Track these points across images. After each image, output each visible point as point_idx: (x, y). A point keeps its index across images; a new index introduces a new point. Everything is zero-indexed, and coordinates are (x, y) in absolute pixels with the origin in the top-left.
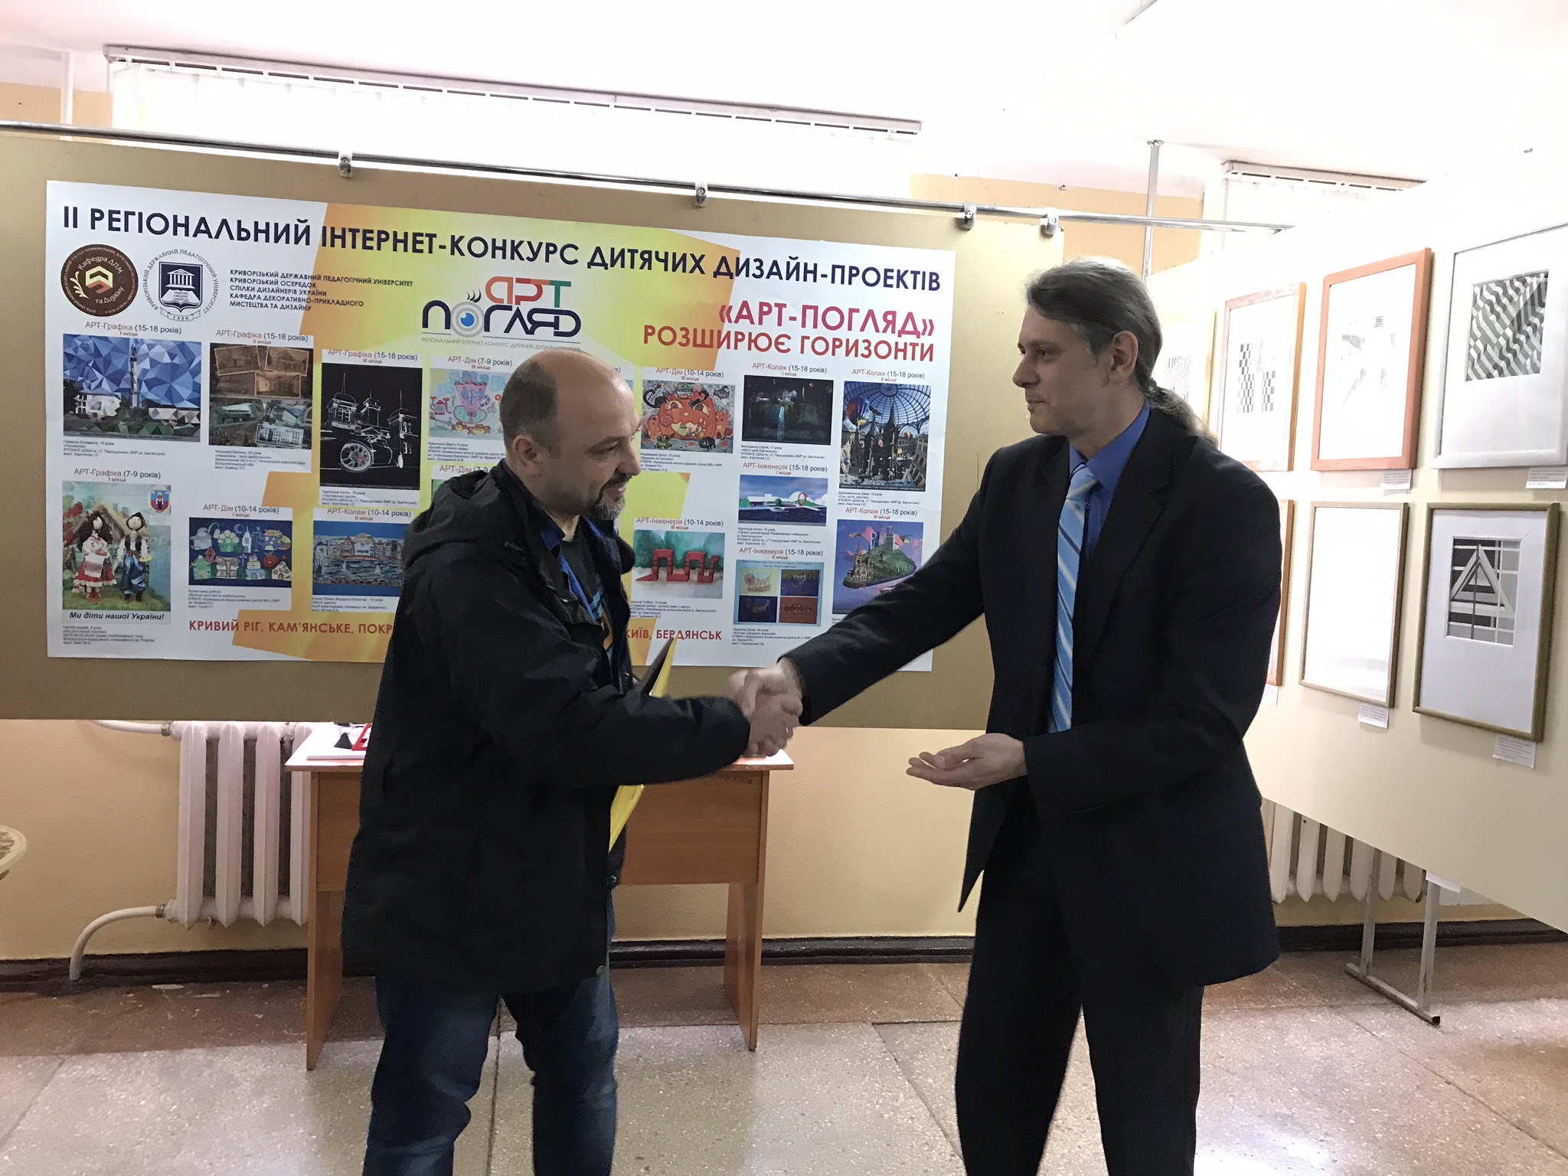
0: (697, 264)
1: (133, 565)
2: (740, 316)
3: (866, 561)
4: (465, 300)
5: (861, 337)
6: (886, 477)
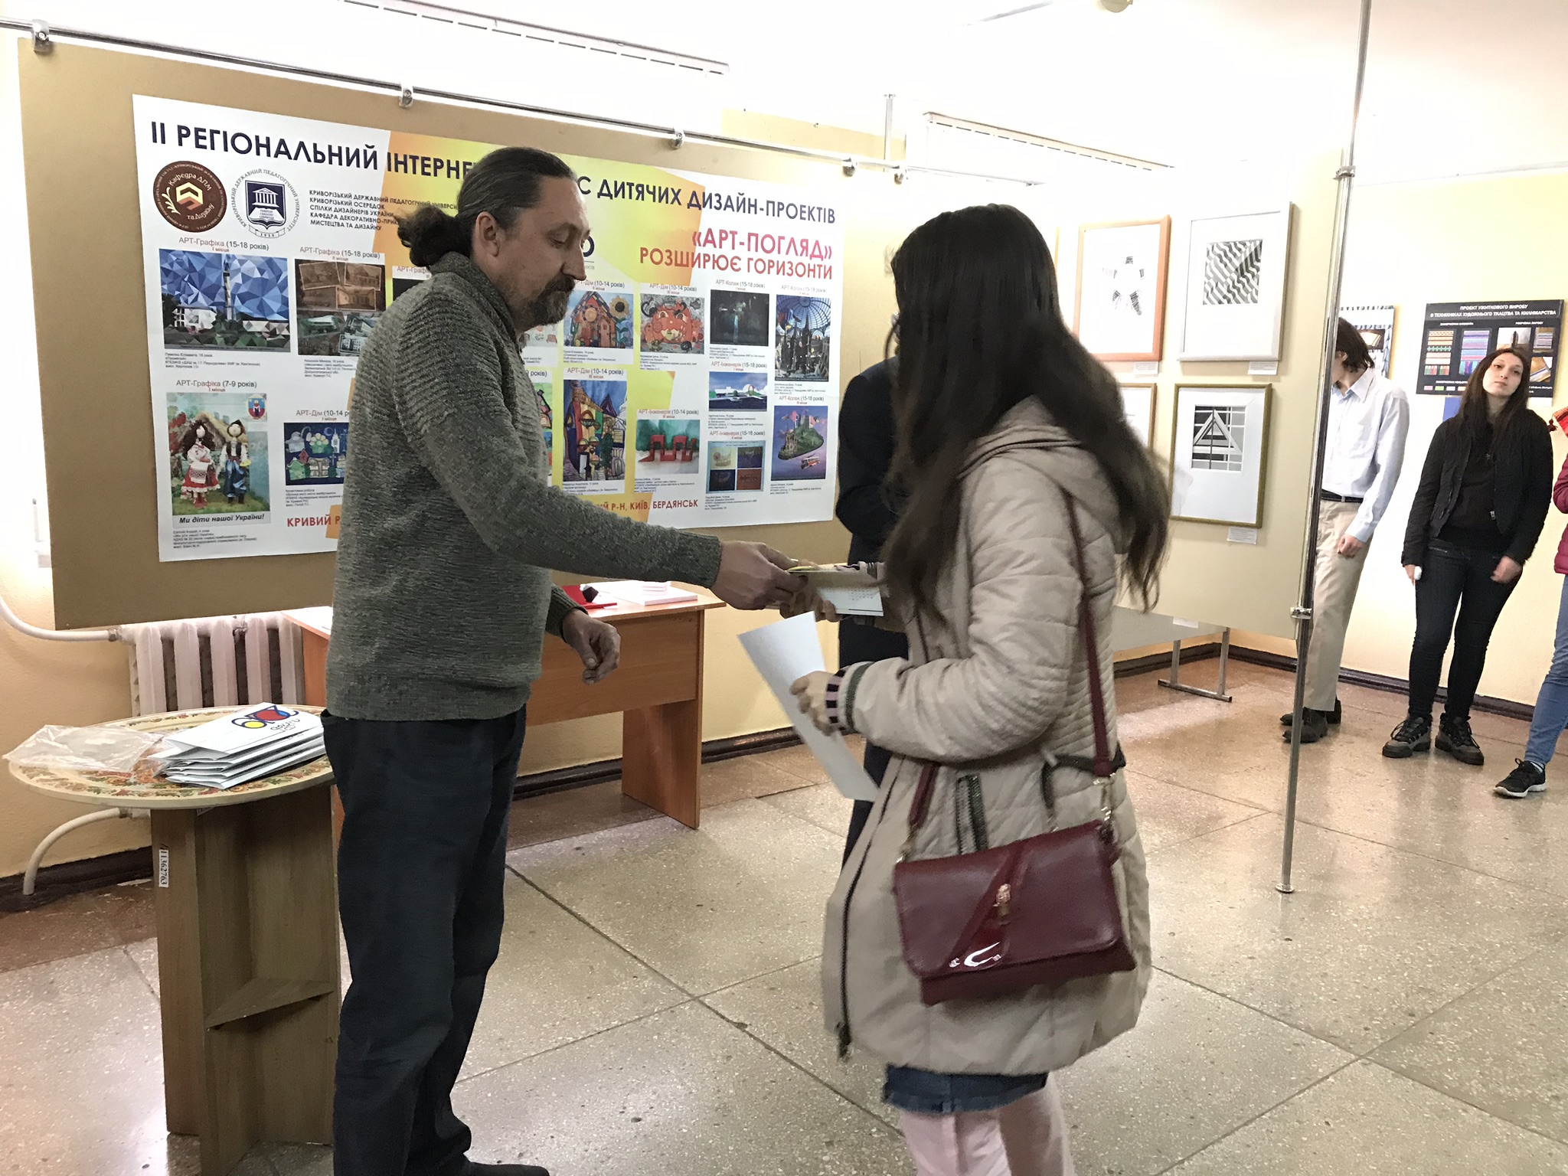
0: (676, 195)
1: (234, 470)
2: (706, 241)
3: (792, 438)
5: (787, 259)
6: (804, 372)
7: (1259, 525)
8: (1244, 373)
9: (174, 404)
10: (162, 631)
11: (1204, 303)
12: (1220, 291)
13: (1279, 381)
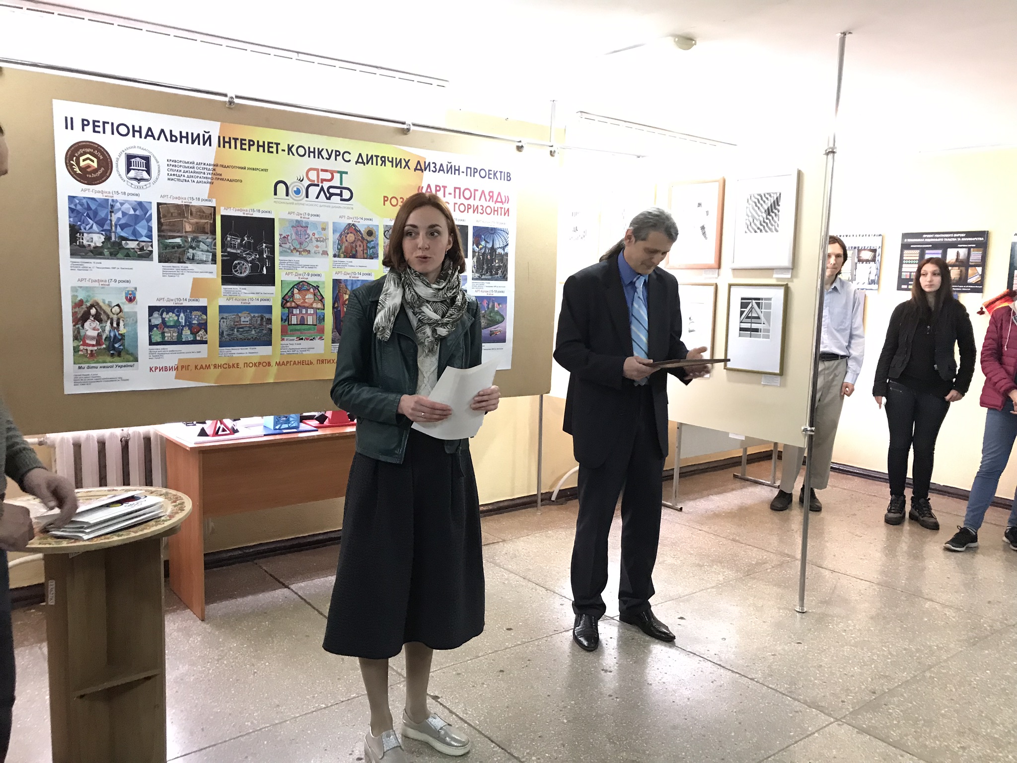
0: (407, 164)
1: (115, 336)
4: (296, 180)
5: (479, 203)
6: (491, 275)
7: (782, 372)
8: (771, 277)
9: (76, 294)
10: (73, 439)
11: (746, 232)
12: (755, 225)
13: (792, 282)
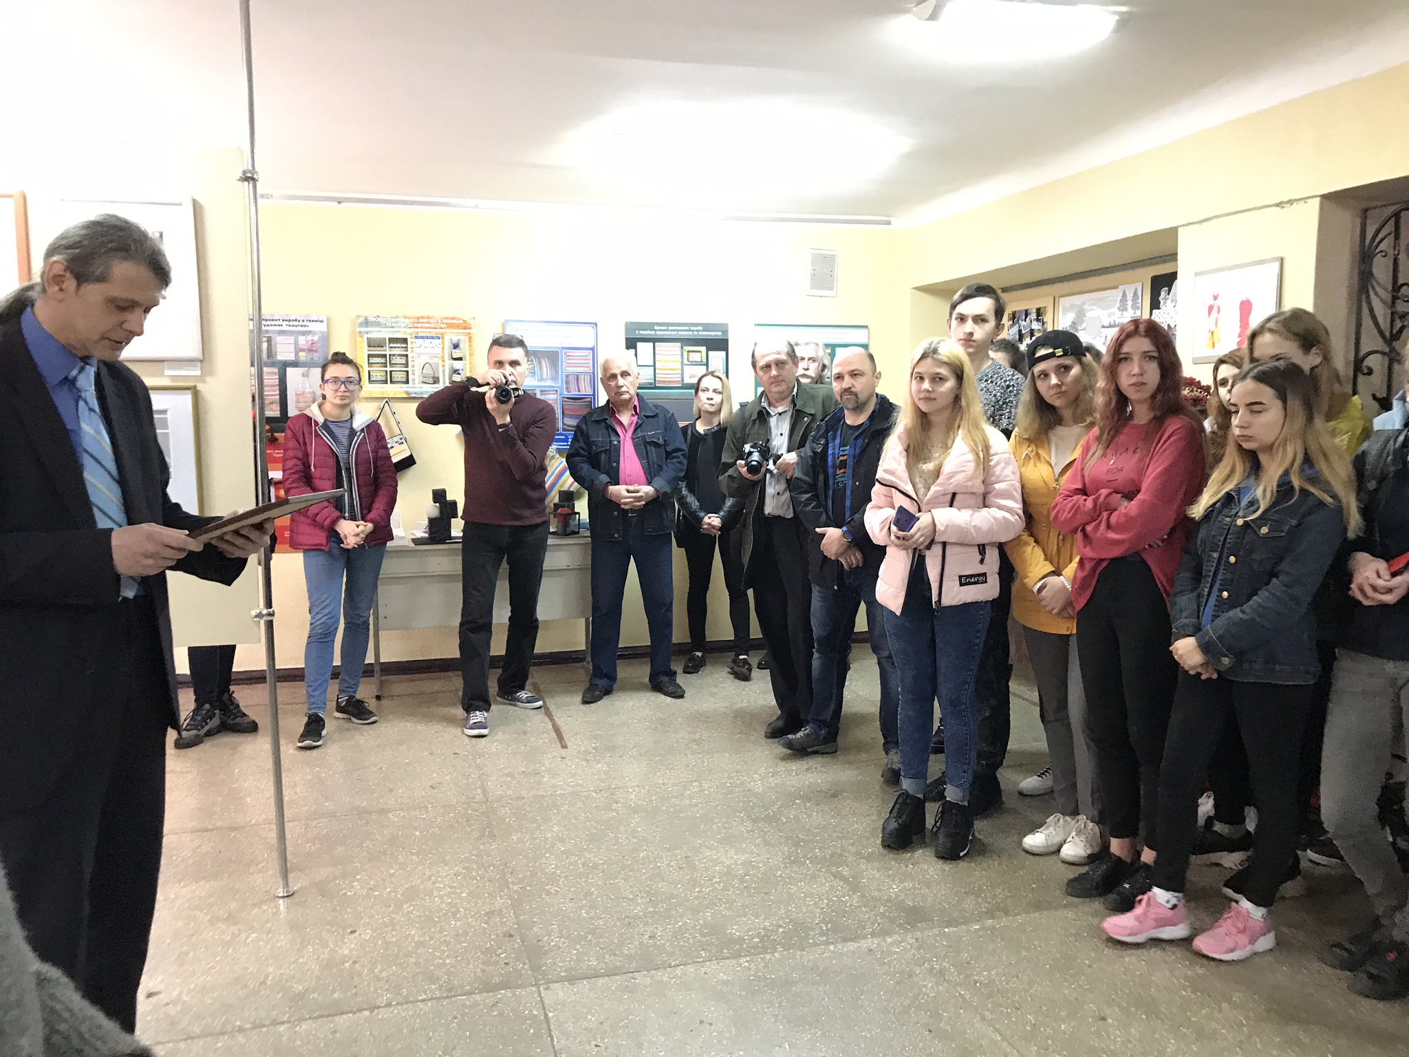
8: (162, 375)
13: (204, 382)
